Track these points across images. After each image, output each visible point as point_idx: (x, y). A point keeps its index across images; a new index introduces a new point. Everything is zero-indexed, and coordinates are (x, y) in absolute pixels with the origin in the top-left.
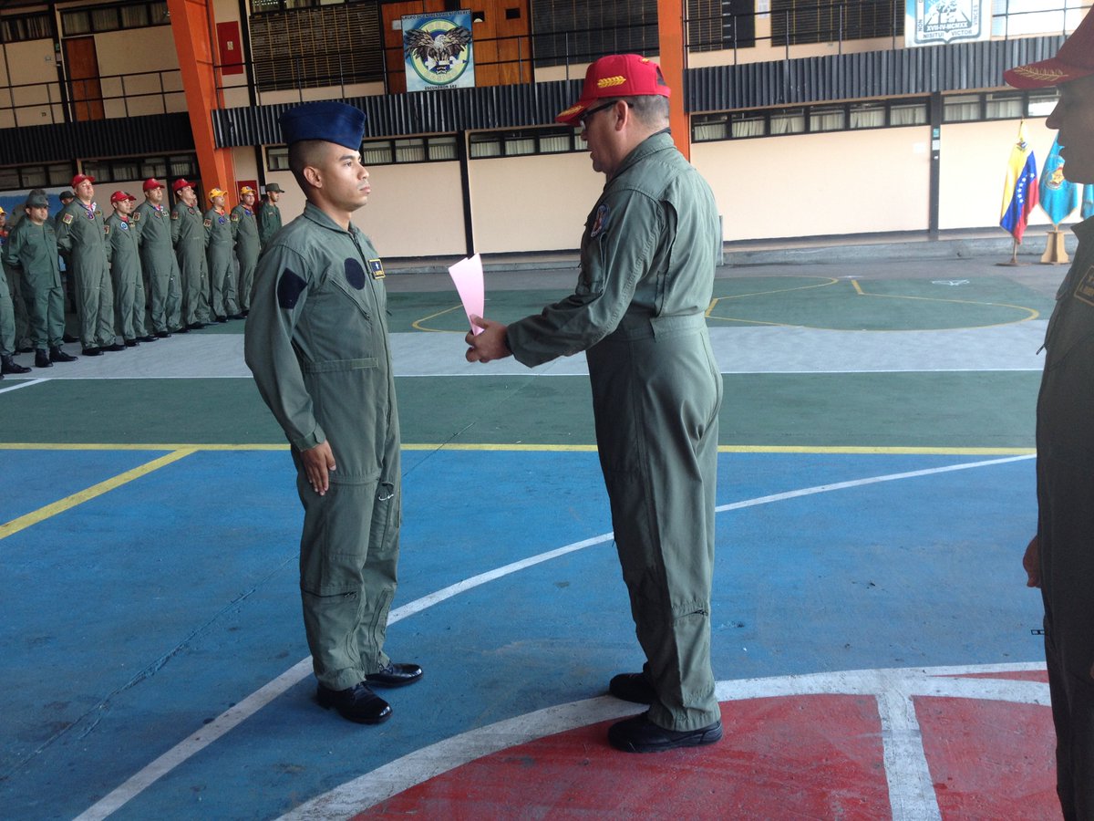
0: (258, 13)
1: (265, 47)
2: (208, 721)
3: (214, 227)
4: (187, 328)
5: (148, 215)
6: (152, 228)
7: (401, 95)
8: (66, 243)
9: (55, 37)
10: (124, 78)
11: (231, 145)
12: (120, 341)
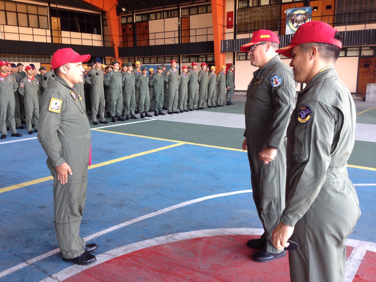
0: (240, 9)
1: (241, 20)
2: (155, 211)
3: (211, 78)
4: (199, 109)
5: (192, 73)
6: (192, 77)
7: (283, 36)
8: (167, 80)
9: (179, 17)
10: (196, 30)
11: (225, 52)
12: (179, 111)
